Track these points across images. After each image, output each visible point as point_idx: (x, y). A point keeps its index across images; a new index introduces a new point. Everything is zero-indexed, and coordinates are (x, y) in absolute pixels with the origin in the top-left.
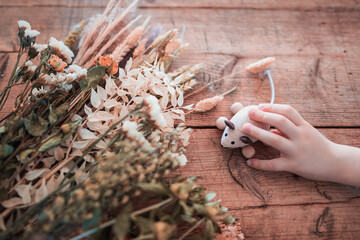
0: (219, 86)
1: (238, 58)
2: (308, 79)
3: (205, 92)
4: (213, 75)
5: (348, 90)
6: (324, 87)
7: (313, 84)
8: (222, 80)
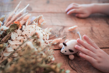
0: (59, 36)
1: (64, 27)
2: (90, 33)
3: (55, 38)
4: (56, 32)
5: (105, 36)
6: (96, 35)
7: (92, 35)
8: (60, 34)
